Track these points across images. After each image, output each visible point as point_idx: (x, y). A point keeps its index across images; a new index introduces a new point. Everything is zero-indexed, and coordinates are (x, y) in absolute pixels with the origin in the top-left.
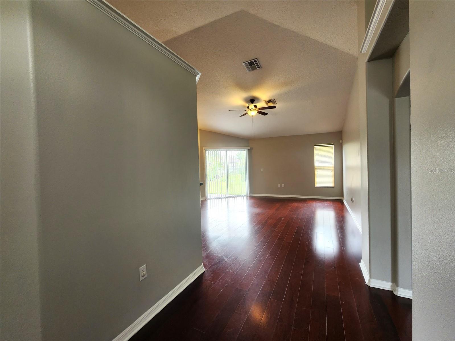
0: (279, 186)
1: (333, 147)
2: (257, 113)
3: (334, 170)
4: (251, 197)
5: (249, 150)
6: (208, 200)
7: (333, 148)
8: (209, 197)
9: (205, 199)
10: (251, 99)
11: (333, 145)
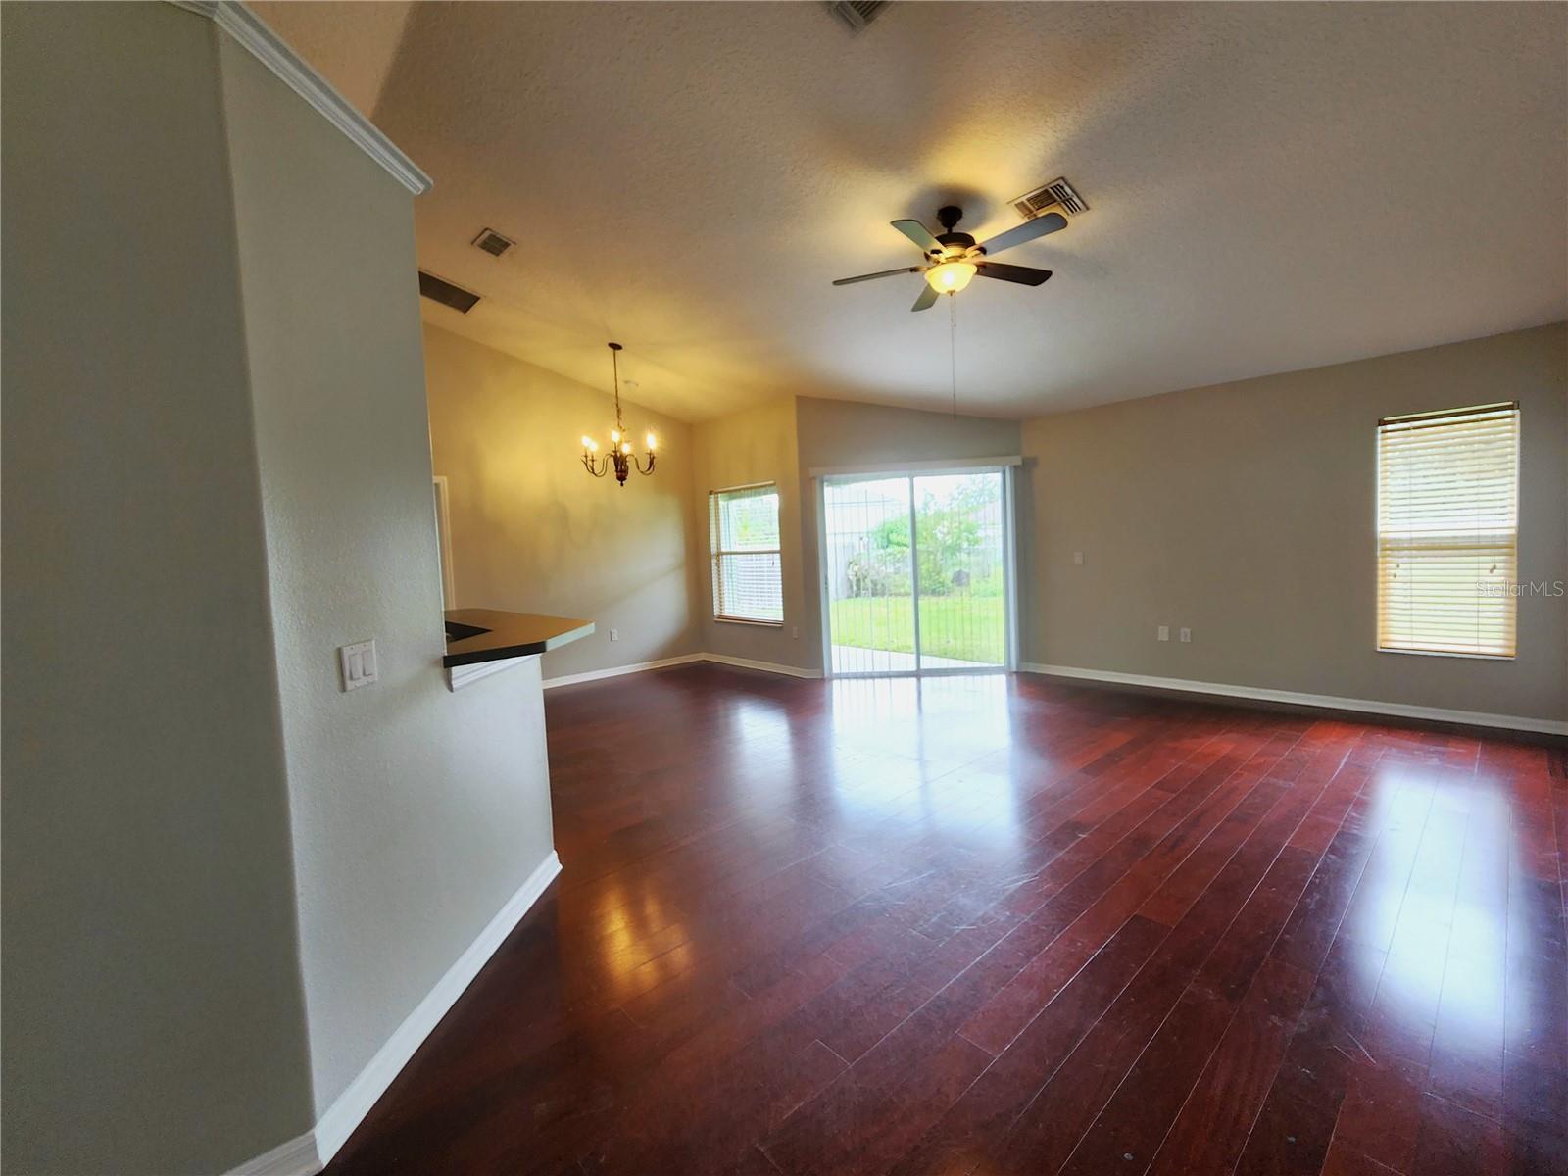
0: (1163, 634)
1: (1517, 420)
2: (978, 273)
3: (1515, 558)
4: (1030, 683)
5: (1016, 467)
6: (831, 680)
7: (1517, 428)
8: (836, 670)
9: (820, 677)
10: (941, 207)
11: (1517, 412)
